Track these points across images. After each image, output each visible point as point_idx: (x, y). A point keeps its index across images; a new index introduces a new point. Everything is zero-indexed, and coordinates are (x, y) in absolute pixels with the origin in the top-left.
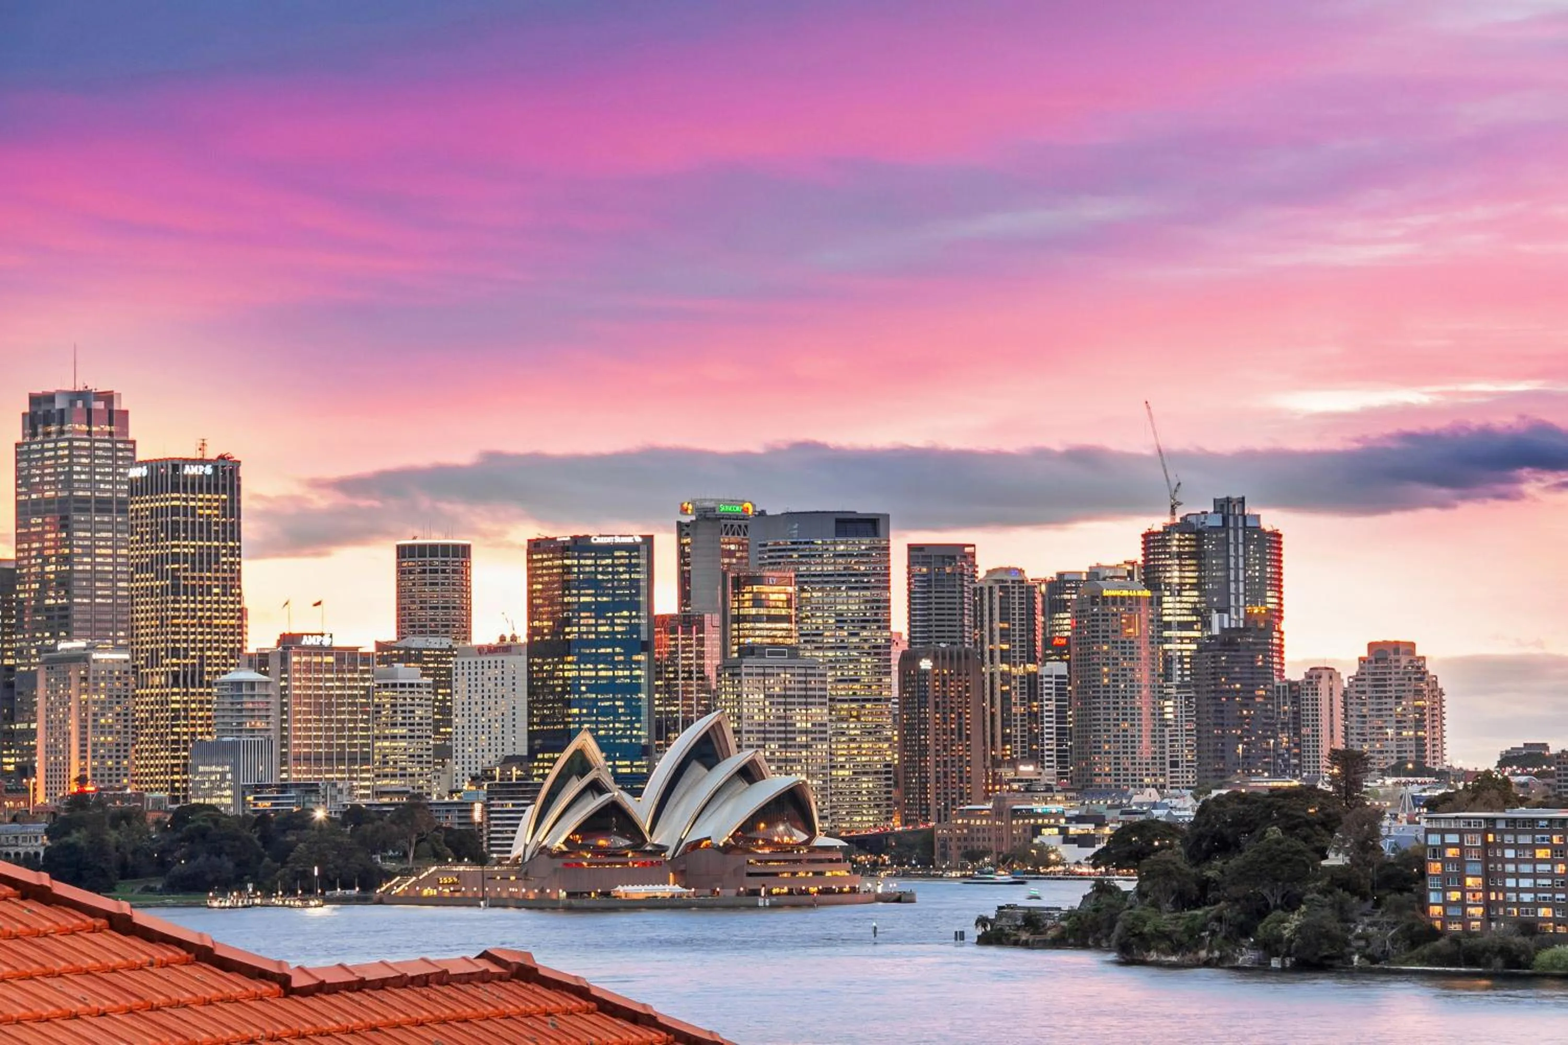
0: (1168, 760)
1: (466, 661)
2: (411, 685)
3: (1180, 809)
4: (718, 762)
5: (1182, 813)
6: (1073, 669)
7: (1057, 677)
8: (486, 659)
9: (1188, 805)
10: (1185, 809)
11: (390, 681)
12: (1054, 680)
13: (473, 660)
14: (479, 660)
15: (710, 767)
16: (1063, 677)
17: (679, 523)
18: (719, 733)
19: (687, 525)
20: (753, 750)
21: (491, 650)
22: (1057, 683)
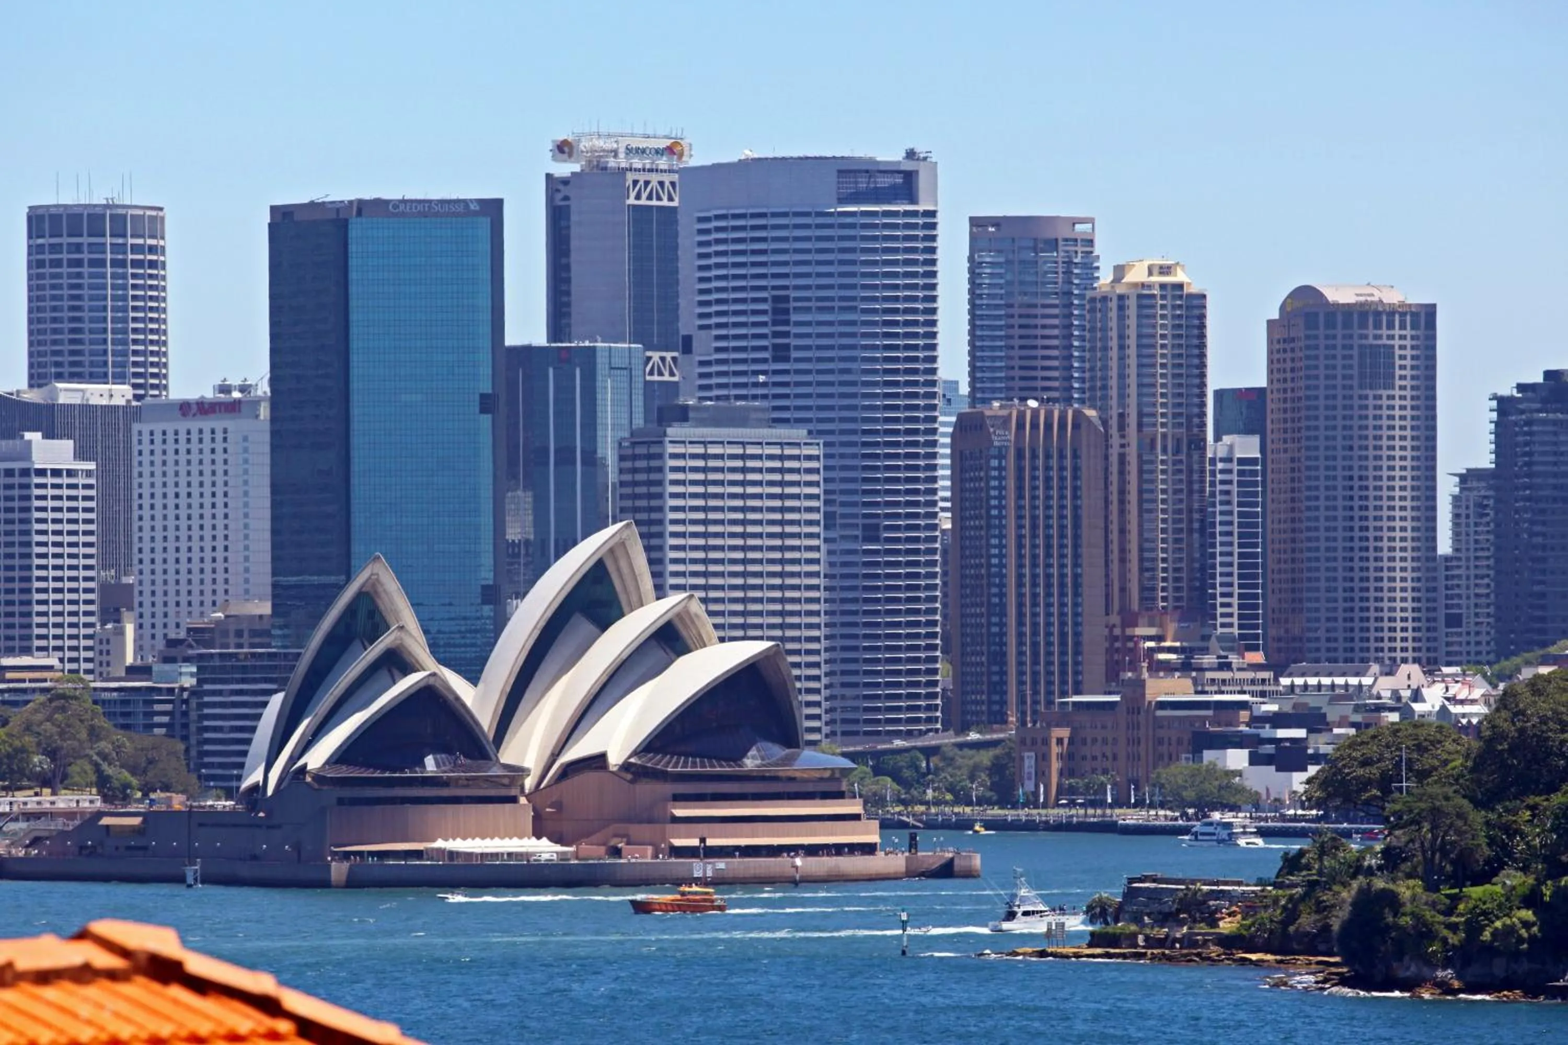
0: (1441, 614)
1: (158, 427)
2: (56, 473)
3: (1462, 702)
4: (621, 615)
5: (1467, 709)
6: (1269, 446)
7: (1241, 461)
8: (194, 425)
9: (1477, 693)
10: (1473, 702)
11: (17, 465)
12: (1236, 467)
13: (170, 427)
14: (183, 426)
15: (604, 625)
16: (1253, 461)
17: (549, 177)
18: (623, 564)
19: (565, 182)
20: (683, 595)
21: (203, 408)
22: (1240, 473)
